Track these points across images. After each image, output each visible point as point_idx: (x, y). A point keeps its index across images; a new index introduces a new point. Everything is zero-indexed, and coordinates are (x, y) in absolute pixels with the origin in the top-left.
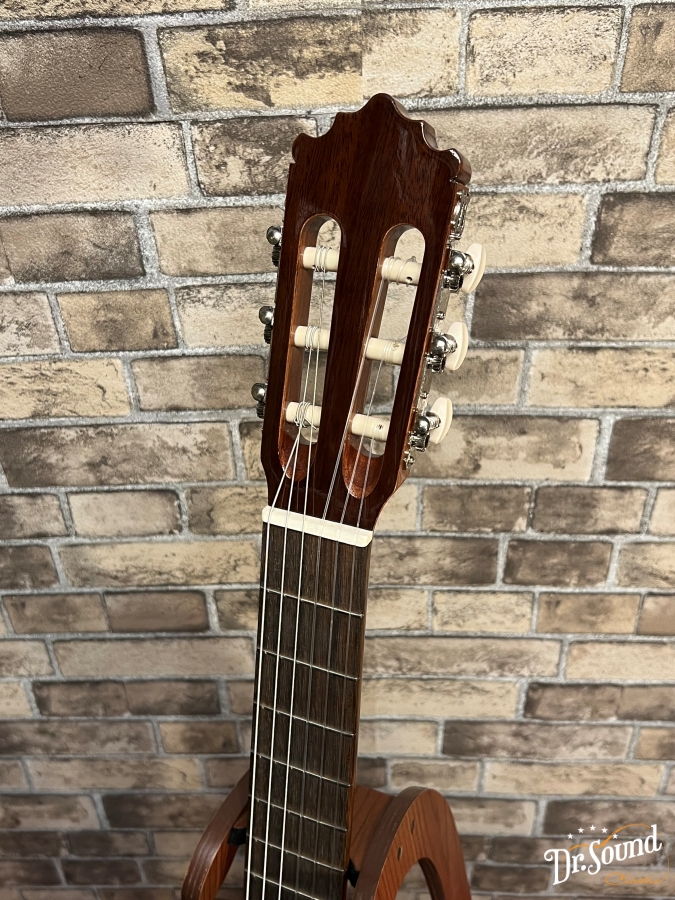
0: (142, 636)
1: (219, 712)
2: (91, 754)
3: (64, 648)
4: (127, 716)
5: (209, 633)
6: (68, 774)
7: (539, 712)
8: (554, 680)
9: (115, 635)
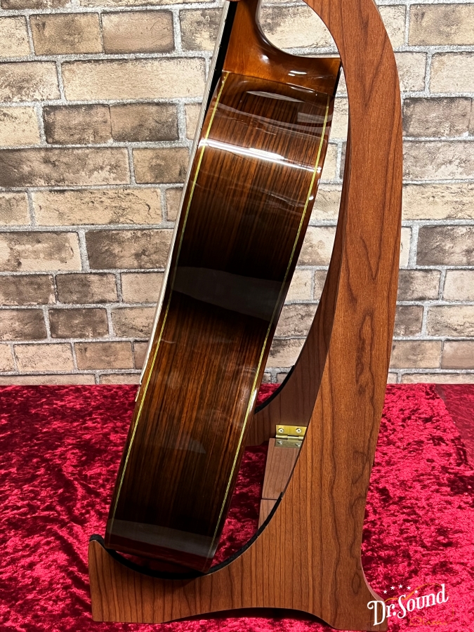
0: (126, 57)
1: (178, 138)
2: (81, 185)
3: (69, 70)
4: (110, 142)
5: (174, 54)
6: (62, 209)
7: (411, 130)
8: (422, 95)
9: (106, 57)
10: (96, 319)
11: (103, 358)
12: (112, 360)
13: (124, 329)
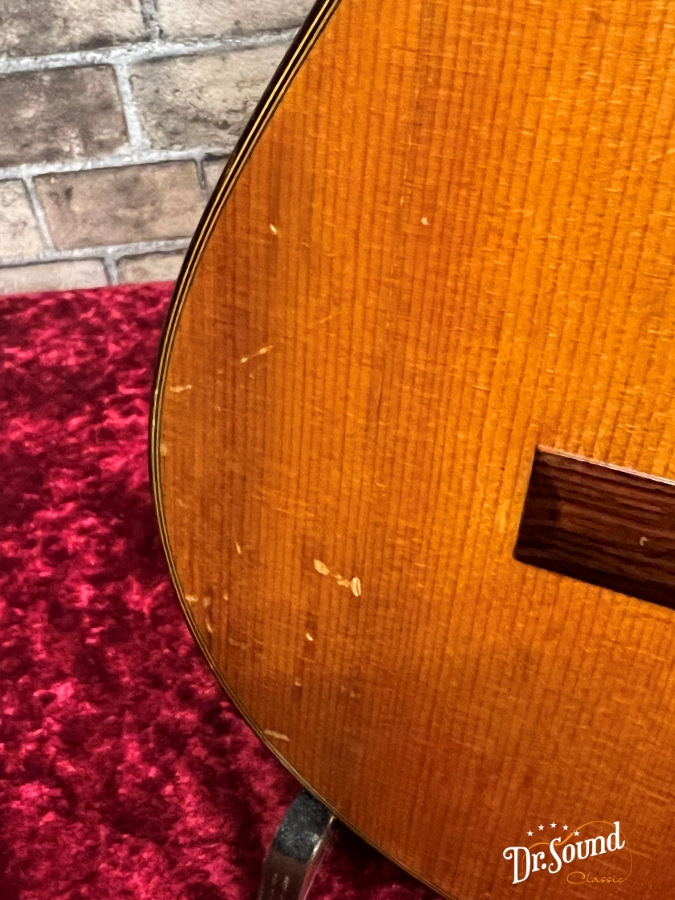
10: (87, 99)
11: (120, 212)
12: (146, 216)
13: (172, 123)
